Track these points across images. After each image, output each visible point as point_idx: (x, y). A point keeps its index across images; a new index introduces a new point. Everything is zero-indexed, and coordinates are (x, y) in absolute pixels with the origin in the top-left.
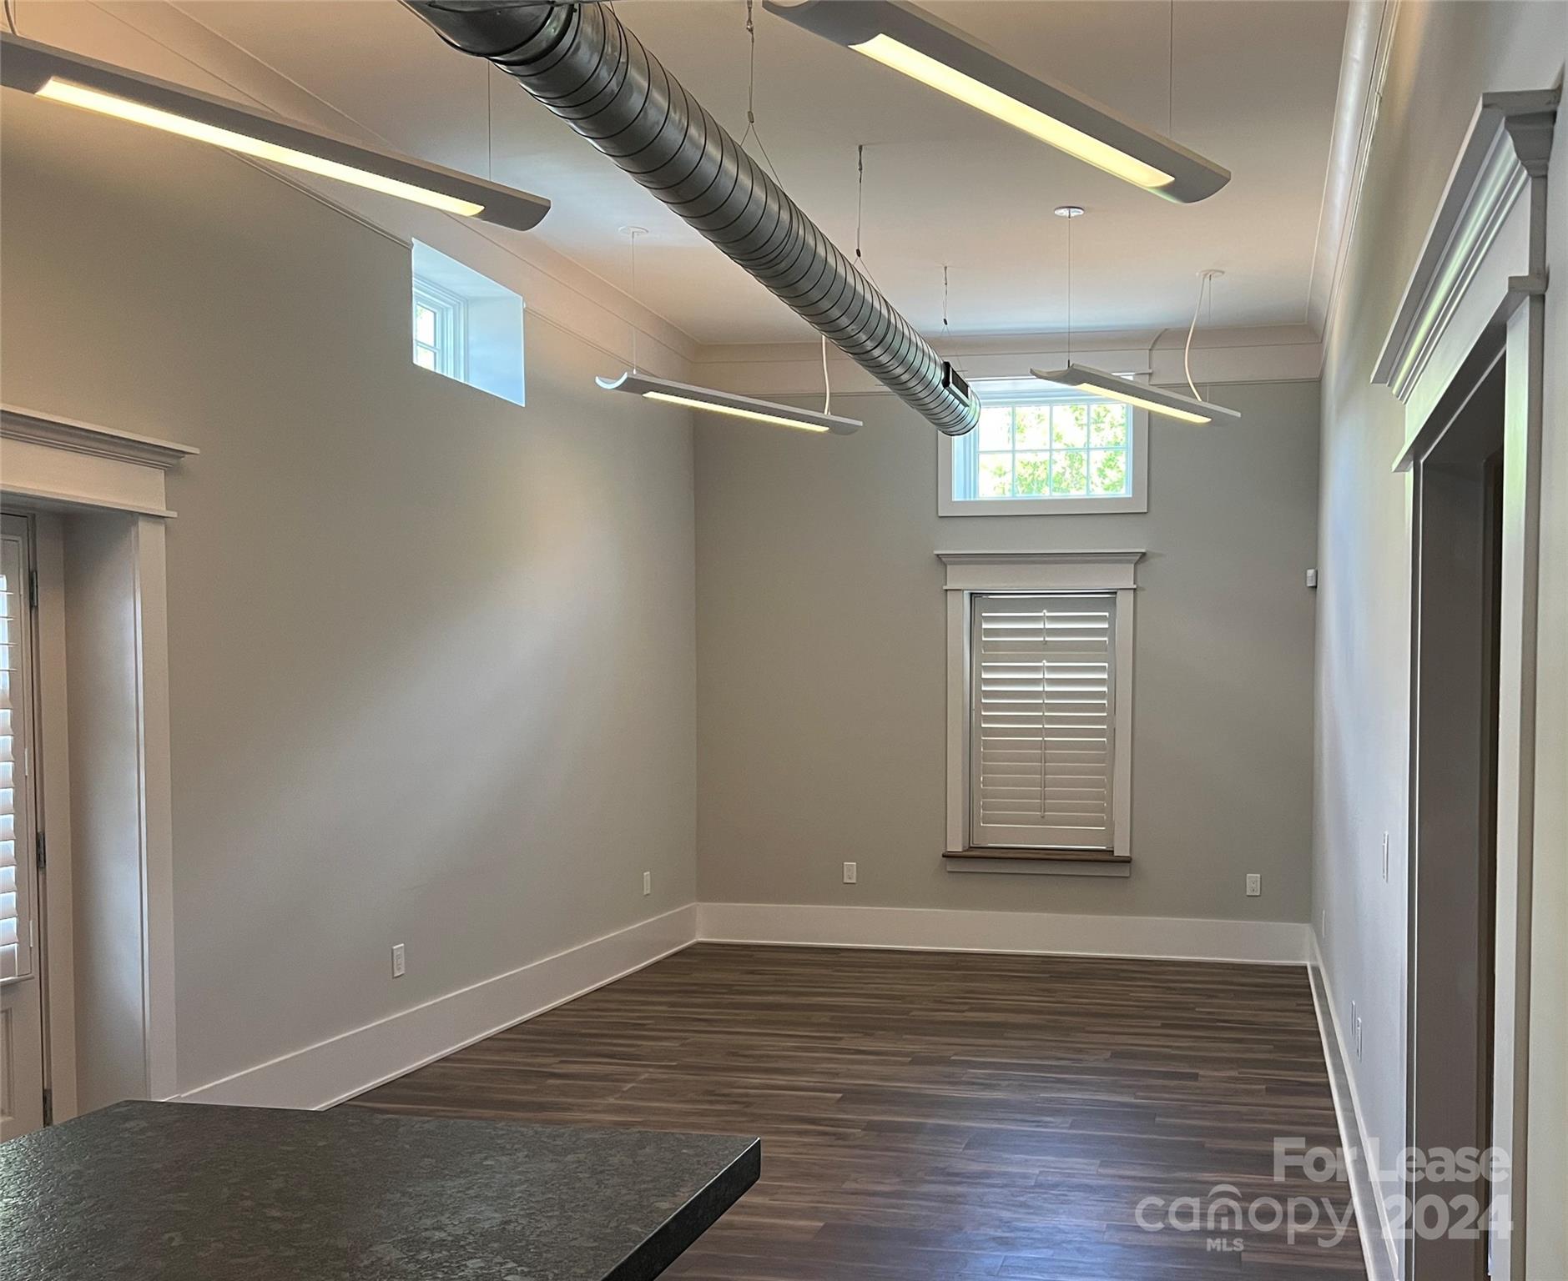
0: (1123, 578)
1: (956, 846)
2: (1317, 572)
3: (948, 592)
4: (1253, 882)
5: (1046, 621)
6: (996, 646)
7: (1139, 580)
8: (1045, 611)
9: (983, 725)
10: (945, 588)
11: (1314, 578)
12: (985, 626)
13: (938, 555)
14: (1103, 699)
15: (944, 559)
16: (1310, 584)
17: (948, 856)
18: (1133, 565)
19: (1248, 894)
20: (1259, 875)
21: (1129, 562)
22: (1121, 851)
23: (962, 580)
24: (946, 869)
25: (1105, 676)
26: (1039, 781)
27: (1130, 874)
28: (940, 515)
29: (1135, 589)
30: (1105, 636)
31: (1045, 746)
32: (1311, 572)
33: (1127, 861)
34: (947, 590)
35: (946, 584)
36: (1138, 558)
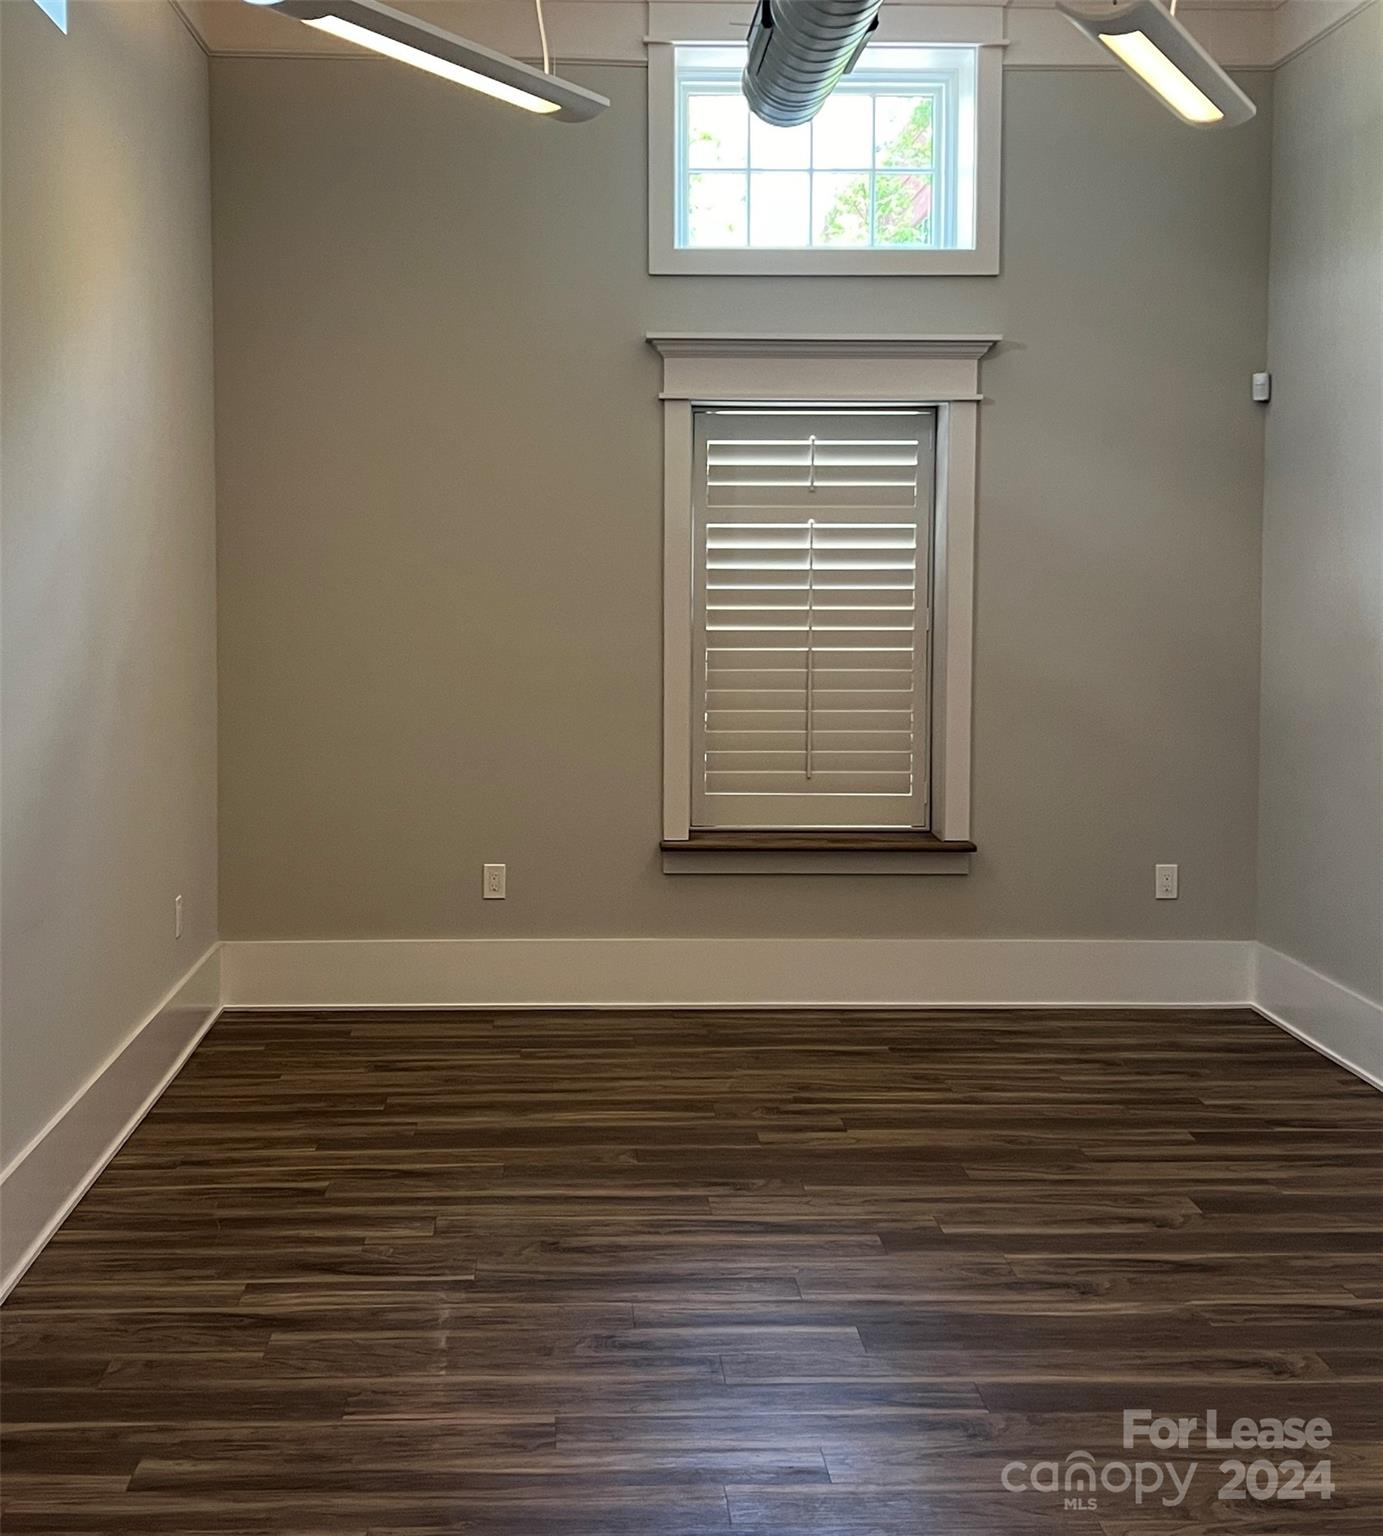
0: (954, 382)
1: (677, 833)
2: (1270, 378)
3: (666, 403)
4: (1166, 877)
5: (812, 455)
6: (730, 495)
7: (984, 389)
8: (813, 437)
9: (708, 628)
10: (661, 396)
11: (1267, 387)
12: (711, 462)
13: (649, 341)
14: (909, 582)
15: (659, 348)
16: (1260, 396)
17: (667, 849)
18: (976, 362)
19: (1158, 897)
20: (1176, 866)
21: (968, 356)
22: (954, 831)
23: (684, 381)
24: (662, 870)
25: (912, 545)
26: (804, 719)
27: (970, 871)
28: (651, 272)
29: (978, 402)
30: (912, 480)
31: (809, 660)
32: (1260, 378)
33: (967, 848)
34: (663, 400)
35: (662, 391)
36: (986, 350)
